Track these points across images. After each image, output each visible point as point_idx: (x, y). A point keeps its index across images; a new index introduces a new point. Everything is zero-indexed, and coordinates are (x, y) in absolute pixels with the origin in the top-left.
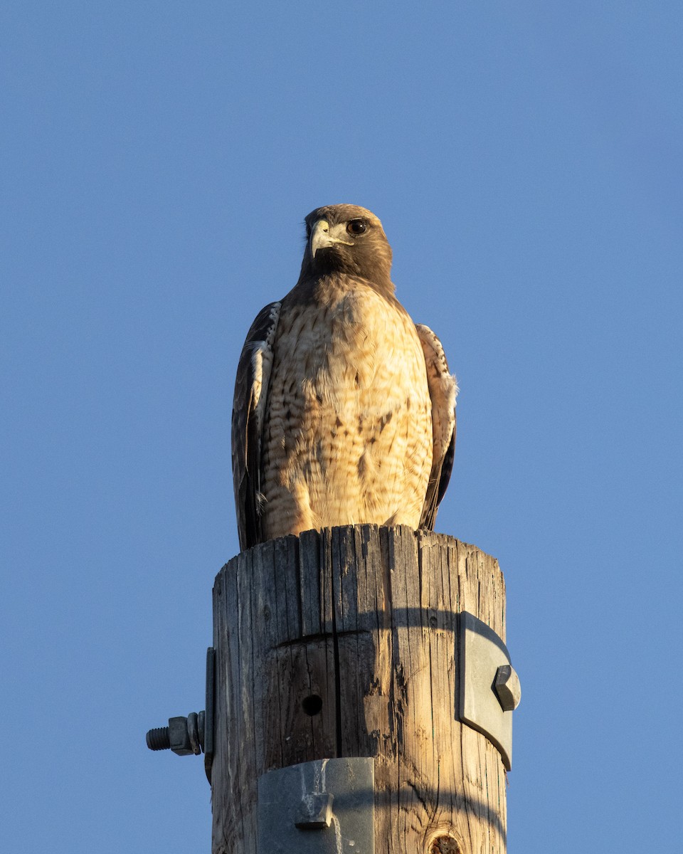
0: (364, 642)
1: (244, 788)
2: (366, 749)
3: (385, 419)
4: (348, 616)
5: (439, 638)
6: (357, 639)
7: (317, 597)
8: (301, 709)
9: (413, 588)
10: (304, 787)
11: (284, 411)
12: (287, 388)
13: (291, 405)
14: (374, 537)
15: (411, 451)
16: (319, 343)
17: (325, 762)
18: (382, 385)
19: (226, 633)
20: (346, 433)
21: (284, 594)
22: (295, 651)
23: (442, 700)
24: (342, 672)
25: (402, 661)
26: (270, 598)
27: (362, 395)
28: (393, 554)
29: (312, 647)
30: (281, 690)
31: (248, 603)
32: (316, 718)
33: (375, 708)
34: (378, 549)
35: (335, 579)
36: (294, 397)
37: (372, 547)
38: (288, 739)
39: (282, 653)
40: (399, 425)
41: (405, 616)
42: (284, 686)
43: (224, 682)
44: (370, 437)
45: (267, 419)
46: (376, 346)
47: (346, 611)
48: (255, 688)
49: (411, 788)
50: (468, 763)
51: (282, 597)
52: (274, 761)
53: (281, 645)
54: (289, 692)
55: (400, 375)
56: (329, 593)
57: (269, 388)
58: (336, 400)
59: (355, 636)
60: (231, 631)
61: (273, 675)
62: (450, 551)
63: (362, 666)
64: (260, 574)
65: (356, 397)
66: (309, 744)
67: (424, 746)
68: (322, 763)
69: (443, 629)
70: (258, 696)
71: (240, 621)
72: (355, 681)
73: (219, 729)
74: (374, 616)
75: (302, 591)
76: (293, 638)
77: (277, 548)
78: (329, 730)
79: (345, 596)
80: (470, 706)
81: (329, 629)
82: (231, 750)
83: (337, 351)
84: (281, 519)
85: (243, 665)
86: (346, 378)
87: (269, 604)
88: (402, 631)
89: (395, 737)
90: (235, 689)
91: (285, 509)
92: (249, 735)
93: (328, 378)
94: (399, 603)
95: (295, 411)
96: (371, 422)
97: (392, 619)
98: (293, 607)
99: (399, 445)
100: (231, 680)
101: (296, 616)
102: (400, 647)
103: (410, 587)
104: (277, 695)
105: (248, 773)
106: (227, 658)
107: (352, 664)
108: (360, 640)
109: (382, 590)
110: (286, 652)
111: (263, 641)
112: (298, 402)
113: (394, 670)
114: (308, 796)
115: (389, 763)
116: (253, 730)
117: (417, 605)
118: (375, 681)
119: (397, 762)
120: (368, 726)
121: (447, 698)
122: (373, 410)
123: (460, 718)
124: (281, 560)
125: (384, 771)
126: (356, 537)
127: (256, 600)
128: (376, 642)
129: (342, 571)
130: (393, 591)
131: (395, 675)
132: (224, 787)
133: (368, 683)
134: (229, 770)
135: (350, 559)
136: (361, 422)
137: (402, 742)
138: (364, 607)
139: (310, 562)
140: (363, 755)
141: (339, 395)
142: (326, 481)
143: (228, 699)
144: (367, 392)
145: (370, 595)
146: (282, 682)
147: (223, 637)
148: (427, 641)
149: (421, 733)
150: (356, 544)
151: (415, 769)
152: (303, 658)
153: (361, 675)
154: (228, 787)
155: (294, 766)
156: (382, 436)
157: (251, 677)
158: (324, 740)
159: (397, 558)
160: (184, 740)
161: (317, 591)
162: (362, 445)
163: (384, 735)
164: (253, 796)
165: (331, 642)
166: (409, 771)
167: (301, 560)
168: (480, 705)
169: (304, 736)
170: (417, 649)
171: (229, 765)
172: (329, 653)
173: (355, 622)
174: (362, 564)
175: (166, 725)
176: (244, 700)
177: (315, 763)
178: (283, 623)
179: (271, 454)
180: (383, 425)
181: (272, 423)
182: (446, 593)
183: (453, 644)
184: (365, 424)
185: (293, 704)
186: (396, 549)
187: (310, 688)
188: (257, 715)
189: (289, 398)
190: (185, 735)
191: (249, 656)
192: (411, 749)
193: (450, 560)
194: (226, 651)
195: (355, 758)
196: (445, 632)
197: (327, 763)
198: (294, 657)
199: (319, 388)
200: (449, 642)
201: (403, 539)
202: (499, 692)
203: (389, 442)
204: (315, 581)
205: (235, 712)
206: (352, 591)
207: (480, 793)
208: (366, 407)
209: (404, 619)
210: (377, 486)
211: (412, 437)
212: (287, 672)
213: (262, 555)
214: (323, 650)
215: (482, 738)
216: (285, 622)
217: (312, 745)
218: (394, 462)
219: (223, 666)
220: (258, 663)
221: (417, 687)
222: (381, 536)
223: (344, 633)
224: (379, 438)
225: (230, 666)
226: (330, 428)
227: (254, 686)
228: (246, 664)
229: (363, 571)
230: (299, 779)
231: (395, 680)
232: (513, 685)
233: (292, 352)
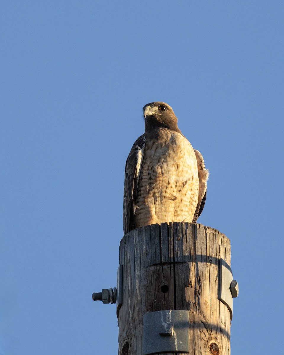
0: (185, 267)
1: (136, 318)
2: (186, 307)
3: (185, 183)
4: (180, 256)
5: (213, 268)
6: (183, 265)
7: (167, 248)
8: (160, 290)
9: (203, 248)
10: (162, 320)
11: (148, 177)
12: (150, 168)
13: (151, 175)
14: (190, 227)
15: (192, 196)
16: (163, 153)
17: (171, 311)
18: (185, 169)
19: (129, 259)
20: (171, 187)
21: (154, 246)
22: (158, 268)
23: (213, 291)
24: (177, 278)
25: (199, 275)
26: (149, 247)
27: (178, 173)
28: (197, 235)
29: (165, 267)
30: (153, 282)
31: (139, 248)
32: (166, 294)
33: (189, 293)
34: (191, 232)
35: (174, 242)
36: (153, 172)
37: (189, 231)
38: (155, 301)
39: (153, 268)
40: (189, 186)
41: (201, 258)
42: (153, 281)
43: (127, 277)
44: (179, 190)
45: (141, 179)
46: (184, 154)
47: (179, 254)
48: (142, 281)
49: (202, 323)
50: (222, 316)
51: (154, 247)
52: (149, 309)
53: (152, 265)
54: (156, 283)
55: (191, 166)
56: (172, 247)
57: (142, 167)
58: (169, 175)
59: (182, 264)
60: (131, 258)
61: (149, 276)
62: (217, 235)
63: (184, 276)
64: (144, 237)
65: (176, 174)
66: (163, 303)
67: (207, 308)
68: (170, 311)
69: (214, 264)
70: (143, 284)
71: (135, 255)
72: (182, 281)
73: (125, 295)
74: (189, 257)
75: (162, 245)
76: (158, 263)
77: (151, 228)
78: (171, 299)
79: (179, 249)
80: (223, 295)
81: (172, 261)
82: (131, 303)
83: (171, 156)
84: (144, 218)
85: (137, 271)
86: (174, 166)
87: (148, 249)
88: (200, 264)
89: (197, 304)
90: (133, 281)
91: (146, 214)
92: (139, 298)
93: (167, 166)
94: (199, 253)
95: (153, 177)
96: (180, 184)
97: (196, 259)
98: (158, 251)
99: (189, 194)
100: (131, 277)
101: (159, 254)
102: (199, 270)
103: (203, 247)
104: (151, 284)
105: (138, 312)
106: (129, 268)
107: (181, 274)
108: (184, 266)
109: (193, 248)
110: (154, 268)
111: (145, 263)
112: (154, 174)
113: (197, 279)
114: (165, 323)
115: (194, 314)
116: (141, 296)
117: (205, 254)
118: (190, 282)
119: (197, 313)
120: (187, 299)
121: (215, 291)
122: (181, 179)
123: (220, 299)
124: (153, 233)
125: (193, 316)
126: (183, 227)
127: (142, 247)
128: (190, 267)
129: (177, 239)
130: (196, 248)
131: (197, 280)
132: (127, 317)
133: (187, 283)
134: (130, 310)
135: (180, 235)
136: (176, 183)
137: (199, 306)
138: (186, 253)
139: (165, 235)
140: (184, 310)
141: (170, 173)
142: (162, 205)
143: (129, 284)
144: (180, 172)
145: (188, 249)
146: (153, 279)
147: (127, 260)
148: (209, 268)
149: (206, 303)
150: (183, 229)
151: (204, 316)
152: (161, 271)
153: (184, 279)
154: (129, 317)
155: (158, 311)
156: (183, 189)
157: (140, 276)
158: (169, 302)
159: (198, 236)
160: (108, 298)
161: (168, 246)
162: (176, 192)
163: (193, 303)
164: (141, 322)
165: (172, 266)
166: (202, 317)
167: (161, 233)
168: (226, 295)
169: (161, 300)
170: (205, 271)
171: (130, 309)
172: (172, 270)
173: (182, 259)
174: (185, 237)
175: (101, 292)
176: (137, 285)
177: (167, 311)
178: (154, 257)
179: (142, 192)
180: (184, 185)
181: (143, 180)
182: (215, 251)
183: (217, 270)
184: (178, 184)
185: (157, 288)
186: (198, 233)
187: (164, 282)
188: (142, 291)
189: (150, 172)
190: (108, 296)
191: (139, 268)
192: (202, 309)
193: (217, 239)
194: (129, 265)
195: (182, 310)
196: (214, 265)
197: (172, 311)
198: (158, 270)
199: (162, 170)
200: (216, 270)
201: (200, 229)
202: (232, 290)
203: (185, 192)
204: (167, 242)
205: (133, 289)
206: (181, 247)
207: (225, 328)
208: (179, 177)
209: (200, 259)
210: (180, 208)
211: (193, 191)
212: (155, 276)
213: (145, 230)
214: (169, 268)
215: (226, 307)
216: (155, 257)
217: (165, 304)
219: (127, 271)
220: (143, 271)
221: (205, 285)
222: (192, 227)
223: (178, 263)
224: (182, 190)
225: (130, 271)
226: (166, 185)
227: (141, 280)
228: (138, 271)
229: (186, 240)
230: (160, 316)
231: (197, 282)
232: (237, 288)
233: (152, 156)
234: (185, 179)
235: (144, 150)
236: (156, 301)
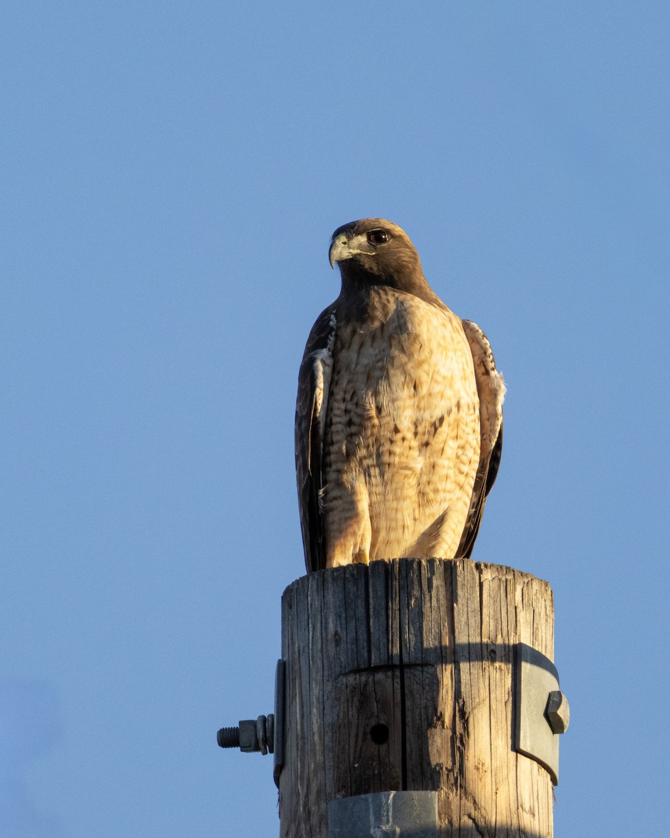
0: (429, 676)
1: (314, 809)
2: (430, 782)
3: (437, 424)
4: (414, 649)
5: (498, 670)
6: (422, 672)
7: (385, 628)
8: (369, 736)
9: (474, 621)
10: (372, 818)
11: (345, 419)
12: (348, 397)
13: (352, 413)
14: (439, 570)
15: (460, 452)
16: (378, 357)
17: (392, 795)
18: (437, 389)
19: (296, 650)
20: (404, 439)
21: (354, 621)
22: (363, 679)
23: (500, 732)
24: (408, 703)
25: (463, 694)
26: (341, 624)
27: (419, 402)
28: (456, 589)
29: (380, 676)
30: (350, 717)
31: (319, 625)
32: (383, 748)
33: (439, 742)
34: (443, 584)
35: (402, 611)
36: (355, 406)
37: (437, 582)
38: (356, 766)
39: (351, 679)
40: (451, 428)
41: (467, 651)
42: (353, 712)
43: (294, 697)
44: (424, 441)
45: (329, 424)
46: (431, 352)
47: (412, 643)
48: (325, 712)
49: (471, 821)
50: (523, 792)
51: (352, 624)
52: (343, 787)
53: (350, 672)
54: (358, 719)
55: (452, 377)
56: (396, 625)
57: (330, 394)
58: (395, 409)
59: (420, 668)
60: (301, 649)
61: (342, 701)
62: (508, 583)
63: (427, 699)
64: (330, 598)
65: (414, 405)
66: (376, 772)
67: (483, 779)
68: (389, 795)
69: (501, 661)
70: (329, 719)
71: (310, 642)
72: (420, 713)
73: (288, 743)
74: (439, 651)
75: (371, 621)
76: (362, 667)
77: (348, 576)
78: (395, 758)
79: (412, 629)
80: (525, 737)
81: (396, 661)
82: (301, 768)
83: (396, 362)
84: (340, 519)
85: (314, 686)
86: (406, 387)
87: (339, 629)
88: (464, 666)
89: (456, 770)
90: (305, 708)
91: (344, 510)
92: (319, 757)
93: (388, 388)
94: (462, 639)
95: (356, 420)
96: (425, 427)
97: (455, 654)
98: (363, 636)
99: (450, 448)
100: (301, 697)
101: (365, 644)
102: (462, 681)
103: (472, 621)
104: (346, 721)
105: (319, 792)
106: (298, 674)
107: (417, 695)
108: (425, 673)
109: (446, 625)
110: (355, 679)
111: (333, 665)
112: (359, 411)
113: (457, 704)
114: (376, 829)
115: (451, 797)
116: (323, 752)
117: (478, 640)
118: (439, 715)
119: (459, 796)
120: (432, 759)
121: (504, 730)
122: (427, 415)
123: (516, 748)
124: (351, 587)
125: (447, 804)
126: (423, 572)
127: (327, 623)
128: (439, 676)
129: (409, 604)
130: (456, 625)
131: (457, 708)
132: (294, 802)
133: (432, 717)
134: (299, 787)
135: (416, 593)
136: (416, 427)
137: (463, 776)
138: (430, 642)
139: (379, 593)
140: (427, 789)
141: (398, 404)
142: (385, 484)
143: (298, 716)
144: (423, 398)
145: (435, 630)
146: (350, 708)
147: (294, 653)
148: (487, 674)
149: (480, 766)
150: (423, 578)
151: (475, 802)
152: (370, 688)
153: (426, 707)
154: (298, 803)
155: (363, 796)
156: (435, 440)
157: (321, 700)
158: (390, 769)
159: (460, 592)
160: (253, 743)
161: (385, 622)
162: (417, 449)
163: (446, 768)
164: (323, 819)
165: (398, 673)
166: (470, 805)
167: (371, 590)
168: (535, 733)
169: (372, 764)
170: (478, 682)
171: (299, 782)
172: (396, 684)
173: (420, 655)
174: (427, 598)
175: (237, 725)
176: (315, 721)
177: (383, 794)
178: (352, 650)
179: (333, 457)
180: (436, 429)
181: (334, 428)
182: (505, 624)
183: (510, 675)
184: (420, 429)
185: (361, 730)
186: (459, 584)
187: (377, 716)
188: (327, 738)
189: (350, 406)
190: (254, 739)
191: (319, 678)
192: (471, 783)
193: (508, 592)
194: (297, 668)
195: (420, 792)
196: (503, 665)
197: (394, 796)
198: (362, 686)
199: (378, 399)
200: (507, 673)
201: (466, 574)
202: (551, 719)
203: (442, 445)
204: (383, 613)
205: (306, 731)
206: (418, 624)
207: (532, 819)
208: (422, 411)
209: (466, 653)
210: (431, 487)
211: (462, 439)
212: (355, 699)
213: (333, 579)
214: (390, 680)
215: (535, 764)
216: (355, 650)
217: (379, 773)
218: (446, 464)
219: (294, 680)
220: (329, 687)
221: (478, 721)
222: (445, 570)
223: (411, 666)
224: (433, 442)
225: (301, 684)
226: (389, 435)
227: (324, 709)
228: (316, 685)
229: (428, 605)
230: (367, 809)
231: (457, 714)
232: (563, 712)
233: (353, 366)
234: (437, 414)
235: (331, 349)
236: (358, 766)
